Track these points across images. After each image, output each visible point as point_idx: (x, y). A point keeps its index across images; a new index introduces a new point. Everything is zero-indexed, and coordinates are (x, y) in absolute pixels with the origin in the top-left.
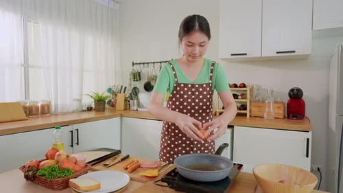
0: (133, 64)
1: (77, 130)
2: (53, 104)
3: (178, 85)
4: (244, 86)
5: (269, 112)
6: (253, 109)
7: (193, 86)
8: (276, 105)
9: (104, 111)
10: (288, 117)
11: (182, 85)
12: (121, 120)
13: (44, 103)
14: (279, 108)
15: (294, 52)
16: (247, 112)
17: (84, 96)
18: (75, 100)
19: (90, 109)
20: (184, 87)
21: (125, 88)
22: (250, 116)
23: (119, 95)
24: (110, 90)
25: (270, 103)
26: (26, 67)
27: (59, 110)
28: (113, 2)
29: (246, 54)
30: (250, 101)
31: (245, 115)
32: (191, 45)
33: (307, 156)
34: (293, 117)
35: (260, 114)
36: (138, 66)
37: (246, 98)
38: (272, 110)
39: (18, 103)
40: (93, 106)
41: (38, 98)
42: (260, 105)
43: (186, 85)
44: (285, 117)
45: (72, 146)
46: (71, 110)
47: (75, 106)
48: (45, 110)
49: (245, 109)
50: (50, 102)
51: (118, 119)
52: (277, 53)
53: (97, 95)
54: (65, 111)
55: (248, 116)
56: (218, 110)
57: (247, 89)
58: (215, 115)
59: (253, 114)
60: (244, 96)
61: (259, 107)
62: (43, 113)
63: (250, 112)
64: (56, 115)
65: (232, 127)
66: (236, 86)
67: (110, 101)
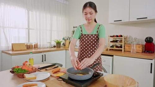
0: (74, 27)
1: (45, 55)
2: (39, 44)
4: (121, 36)
5: (134, 49)
6: (126, 47)
7: (88, 35)
8: (138, 46)
9: (60, 47)
10: (145, 52)
11: (84, 35)
13: (35, 44)
14: (139, 47)
15: (147, 18)
16: (123, 49)
17: (52, 41)
18: (48, 43)
19: (55, 47)
21: (70, 38)
22: (124, 51)
23: (67, 41)
24: (63, 39)
26: (29, 29)
27: (41, 46)
28: (65, 1)
29: (121, 20)
30: (124, 44)
31: (121, 50)
33: (151, 72)
34: (147, 52)
35: (129, 50)
36: (75, 28)
38: (135, 48)
39: (24, 44)
40: (56, 45)
41: (33, 42)
42: (129, 45)
43: (85, 35)
44: (143, 52)
46: (46, 47)
47: (48, 45)
48: (36, 46)
49: (122, 48)
50: (37, 43)
51: (65, 51)
52: (137, 19)
53: (57, 41)
54: (44, 47)
55: (123, 51)
56: (108, 48)
57: (123, 38)
58: (107, 50)
59: (126, 50)
60: (121, 41)
61: (129, 46)
62: (35, 48)
63: (124, 49)
64: (40, 48)
65: (113, 56)
66: (117, 36)
67: (64, 43)
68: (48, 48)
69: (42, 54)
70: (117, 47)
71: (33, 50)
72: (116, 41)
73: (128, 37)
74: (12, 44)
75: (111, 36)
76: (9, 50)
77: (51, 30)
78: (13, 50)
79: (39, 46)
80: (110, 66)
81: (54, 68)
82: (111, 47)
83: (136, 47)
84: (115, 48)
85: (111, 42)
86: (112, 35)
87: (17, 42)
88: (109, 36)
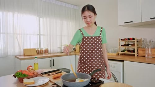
1: (53, 60)
2: (49, 49)
3: (84, 37)
4: (133, 39)
5: (149, 54)
8: (154, 50)
12: (75, 57)
13: (46, 49)
16: (136, 53)
17: (62, 46)
18: (59, 48)
20: (87, 38)
22: (138, 56)
23: (77, 46)
25: (149, 48)
26: (40, 35)
27: (52, 52)
29: (132, 22)
30: (137, 48)
31: (134, 55)
32: (85, 18)
35: (143, 55)
37: (134, 46)
39: (35, 49)
41: (43, 47)
42: (143, 49)
43: (88, 37)
45: (51, 66)
46: (57, 52)
47: (59, 50)
48: (46, 51)
49: (134, 52)
50: (48, 48)
51: (74, 56)
52: (151, 19)
54: (54, 52)
55: (136, 55)
56: (119, 52)
57: (135, 41)
58: (118, 55)
59: (139, 55)
60: (133, 45)
61: (143, 51)
62: (45, 53)
63: (138, 53)
64: (50, 53)
65: (123, 61)
66: (129, 39)
67: (74, 48)
68: (58, 53)
69: (50, 59)
70: (129, 51)
71: (44, 55)
72: (128, 45)
73: (142, 40)
74: (24, 49)
75: (121, 40)
76: (21, 56)
77: (61, 36)
78: (24, 55)
79: (49, 51)
80: (120, 73)
81: (57, 73)
82: (122, 51)
83: (151, 51)
84: (126, 52)
85: (122, 46)
86: (123, 39)
87: (29, 48)
88: (120, 40)
